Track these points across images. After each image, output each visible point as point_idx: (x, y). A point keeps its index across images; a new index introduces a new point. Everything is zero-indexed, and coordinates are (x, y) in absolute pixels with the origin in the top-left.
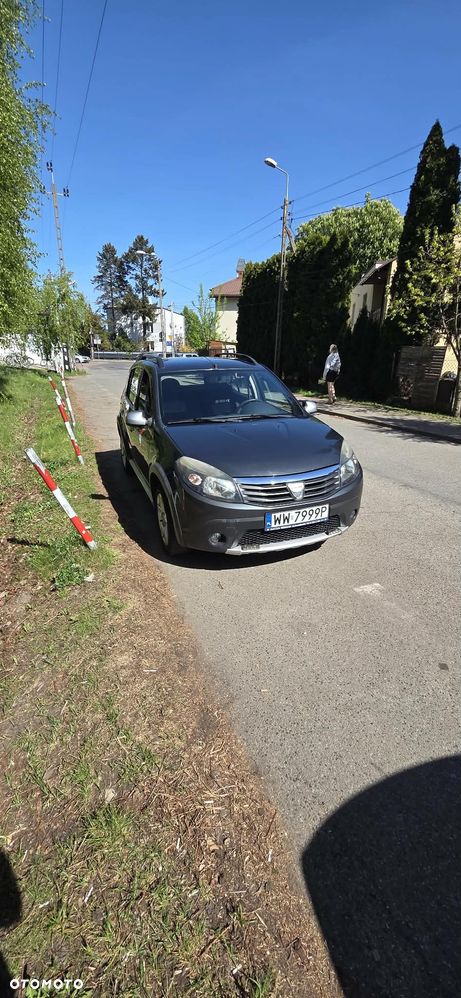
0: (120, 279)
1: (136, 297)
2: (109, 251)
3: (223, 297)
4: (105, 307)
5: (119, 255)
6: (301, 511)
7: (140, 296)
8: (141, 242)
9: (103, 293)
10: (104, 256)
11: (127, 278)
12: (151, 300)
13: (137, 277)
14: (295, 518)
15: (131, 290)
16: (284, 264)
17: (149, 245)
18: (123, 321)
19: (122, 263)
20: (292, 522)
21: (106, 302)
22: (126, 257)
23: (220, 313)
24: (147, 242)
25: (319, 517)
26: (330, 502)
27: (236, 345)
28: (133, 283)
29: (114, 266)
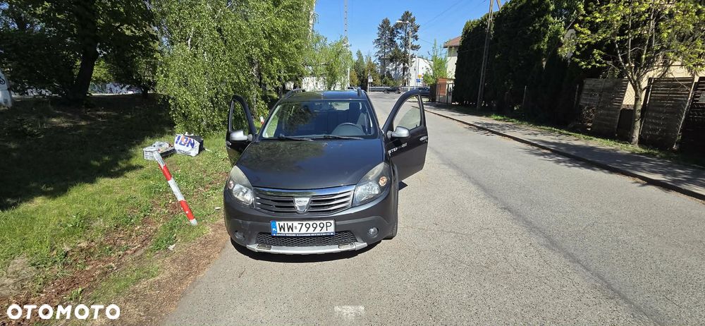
0: (391, 40)
1: (400, 51)
2: (386, 22)
3: (451, 47)
4: (379, 59)
5: (392, 25)
6: (304, 223)
7: (403, 50)
8: (407, 16)
9: (379, 49)
10: (382, 26)
11: (395, 39)
12: (411, 52)
13: (402, 38)
14: (299, 228)
15: (397, 47)
16: (491, 19)
17: (412, 17)
18: (390, 67)
19: (393, 30)
20: (296, 231)
21: (380, 55)
22: (397, 25)
23: (449, 58)
24: (411, 14)
25: (324, 230)
26: (336, 219)
27: (454, 80)
28: (398, 42)
29: (388, 33)
